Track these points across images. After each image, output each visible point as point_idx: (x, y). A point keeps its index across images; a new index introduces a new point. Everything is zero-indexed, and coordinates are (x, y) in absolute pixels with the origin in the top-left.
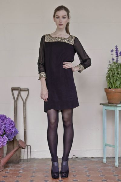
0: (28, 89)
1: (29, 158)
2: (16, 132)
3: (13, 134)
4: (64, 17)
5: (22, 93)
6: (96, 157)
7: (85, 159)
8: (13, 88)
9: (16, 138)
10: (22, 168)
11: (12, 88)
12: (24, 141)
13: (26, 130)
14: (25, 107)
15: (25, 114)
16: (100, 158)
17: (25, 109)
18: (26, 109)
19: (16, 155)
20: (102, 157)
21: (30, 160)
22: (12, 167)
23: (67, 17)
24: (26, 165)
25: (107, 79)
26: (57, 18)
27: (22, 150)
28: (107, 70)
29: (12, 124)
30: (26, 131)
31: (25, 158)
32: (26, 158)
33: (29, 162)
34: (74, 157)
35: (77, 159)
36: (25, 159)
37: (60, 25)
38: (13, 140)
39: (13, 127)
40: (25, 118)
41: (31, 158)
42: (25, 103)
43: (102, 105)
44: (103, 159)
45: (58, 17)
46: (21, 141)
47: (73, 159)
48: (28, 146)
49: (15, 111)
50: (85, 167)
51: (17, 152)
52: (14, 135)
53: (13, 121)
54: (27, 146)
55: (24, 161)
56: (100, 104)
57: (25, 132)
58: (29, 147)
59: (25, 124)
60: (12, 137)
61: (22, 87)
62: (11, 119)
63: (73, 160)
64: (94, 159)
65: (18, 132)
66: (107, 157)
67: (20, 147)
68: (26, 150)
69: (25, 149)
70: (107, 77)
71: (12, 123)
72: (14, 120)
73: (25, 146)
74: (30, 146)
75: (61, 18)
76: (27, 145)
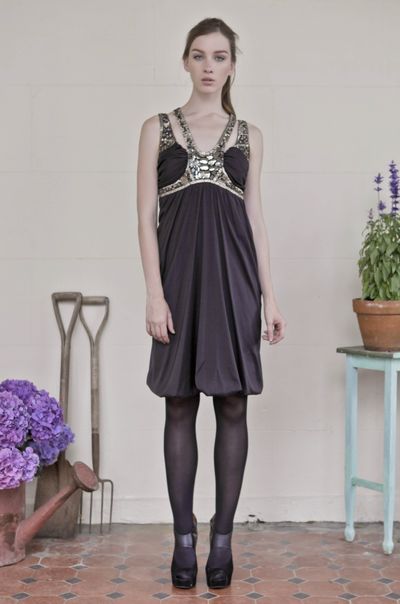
0: (107, 298)
1: (106, 520)
2: (67, 436)
3: (55, 444)
4: (219, 58)
5: (87, 311)
6: (322, 520)
7: (287, 525)
8: (58, 294)
9: (67, 458)
10: (84, 553)
11: (54, 295)
12: (92, 468)
13: (97, 429)
14: (97, 357)
15: (94, 378)
16: (335, 525)
17: (94, 362)
18: (98, 365)
19: (66, 512)
20: (343, 520)
21: (110, 529)
22: (52, 549)
23: (228, 56)
24: (96, 545)
25: (361, 270)
26: (195, 57)
27: (86, 495)
28: (363, 239)
29: (54, 412)
30: (98, 435)
31: (92, 523)
32: (96, 520)
33: (108, 536)
34: (251, 520)
35: (261, 525)
36: (95, 526)
37: (207, 81)
38: (56, 463)
39: (55, 422)
40: (95, 393)
41: (113, 521)
42: (95, 344)
43: (345, 355)
44: (345, 527)
45: (200, 56)
46: (82, 465)
47: (250, 525)
48: (103, 482)
49: (65, 369)
50: (286, 551)
51: (69, 502)
52: (59, 447)
53: (58, 400)
54: (100, 484)
55: (90, 533)
56: (339, 351)
57: (95, 439)
58: (107, 485)
59: (95, 412)
60: (53, 454)
61: (86, 293)
62: (50, 396)
63: (250, 530)
64: (317, 529)
65: (73, 436)
66: (356, 520)
67: (77, 488)
68: (97, 495)
69: (94, 493)
70: (362, 264)
71: (55, 408)
72: (61, 399)
73: (95, 484)
74: (109, 483)
75: (210, 57)
76: (100, 480)
